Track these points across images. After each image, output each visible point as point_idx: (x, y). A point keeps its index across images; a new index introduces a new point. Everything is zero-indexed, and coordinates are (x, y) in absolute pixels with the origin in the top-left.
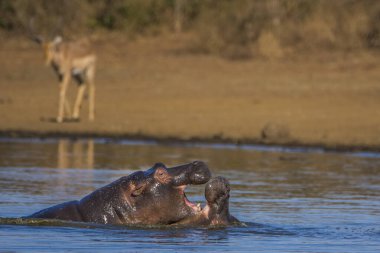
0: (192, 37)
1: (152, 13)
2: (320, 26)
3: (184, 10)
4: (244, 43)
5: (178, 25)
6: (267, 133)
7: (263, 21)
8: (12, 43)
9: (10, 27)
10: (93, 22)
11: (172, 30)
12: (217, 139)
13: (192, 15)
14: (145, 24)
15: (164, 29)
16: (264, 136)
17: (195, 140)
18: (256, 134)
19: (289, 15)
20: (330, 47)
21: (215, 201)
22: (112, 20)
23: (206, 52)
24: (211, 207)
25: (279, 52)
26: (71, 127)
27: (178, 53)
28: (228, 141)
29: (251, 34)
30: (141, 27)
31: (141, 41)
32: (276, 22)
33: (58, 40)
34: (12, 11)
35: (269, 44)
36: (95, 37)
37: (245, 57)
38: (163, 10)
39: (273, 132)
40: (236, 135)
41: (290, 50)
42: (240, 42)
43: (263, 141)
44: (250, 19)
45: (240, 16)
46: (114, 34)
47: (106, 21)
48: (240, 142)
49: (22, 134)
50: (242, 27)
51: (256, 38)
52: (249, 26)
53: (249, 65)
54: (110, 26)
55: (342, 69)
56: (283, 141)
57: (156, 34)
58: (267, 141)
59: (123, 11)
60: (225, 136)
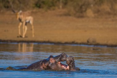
0: (65, 10)
1: (52, 3)
2: (106, 7)
3: (63, 2)
4: (82, 12)
5: (61, 7)
6: (89, 41)
7: (88, 5)
8: (8, 12)
9: (8, 7)
10: (34, 6)
11: (59, 8)
12: (73, 43)
13: (65, 4)
14: (51, 6)
15: (56, 8)
16: (88, 42)
17: (66, 43)
18: (85, 41)
19: (96, 4)
20: (109, 13)
21: (70, 64)
22: (40, 5)
23: (70, 15)
24: (69, 66)
25: (93, 15)
26: (27, 39)
27: (61, 15)
28: (77, 43)
29: (84, 10)
30: (49, 7)
31: (49, 12)
32: (92, 6)
33: (21, 11)
34: (8, 2)
35: (90, 13)
36: (35, 10)
37: (82, 17)
38: (56, 2)
39: (91, 41)
40: (79, 42)
41: (96, 15)
42: (80, 12)
43: (88, 43)
44: (84, 5)
45: (80, 4)
46: (41, 10)
47: (38, 5)
48: (80, 44)
49: (11, 41)
50: (81, 7)
51: (85, 11)
52: (83, 7)
53: (84, 19)
54: (39, 7)
55: (113, 21)
56: (94, 43)
57: (54, 9)
58: (89, 43)
59: (43, 2)
60: (76, 42)
